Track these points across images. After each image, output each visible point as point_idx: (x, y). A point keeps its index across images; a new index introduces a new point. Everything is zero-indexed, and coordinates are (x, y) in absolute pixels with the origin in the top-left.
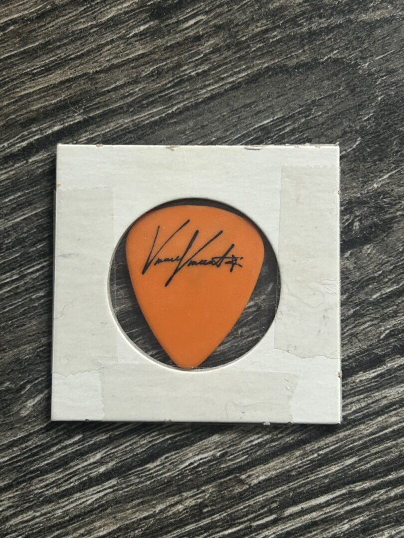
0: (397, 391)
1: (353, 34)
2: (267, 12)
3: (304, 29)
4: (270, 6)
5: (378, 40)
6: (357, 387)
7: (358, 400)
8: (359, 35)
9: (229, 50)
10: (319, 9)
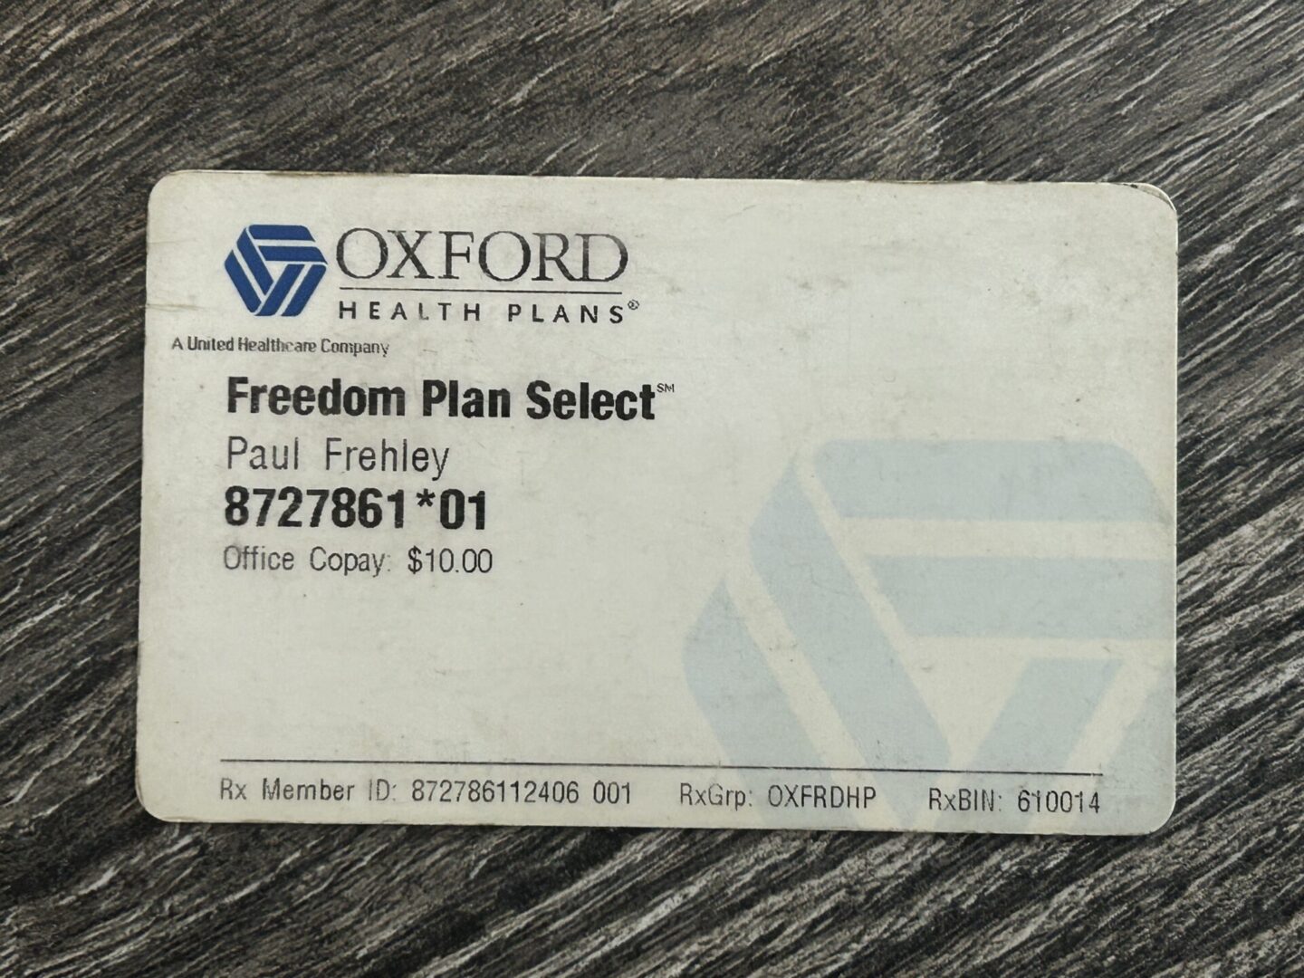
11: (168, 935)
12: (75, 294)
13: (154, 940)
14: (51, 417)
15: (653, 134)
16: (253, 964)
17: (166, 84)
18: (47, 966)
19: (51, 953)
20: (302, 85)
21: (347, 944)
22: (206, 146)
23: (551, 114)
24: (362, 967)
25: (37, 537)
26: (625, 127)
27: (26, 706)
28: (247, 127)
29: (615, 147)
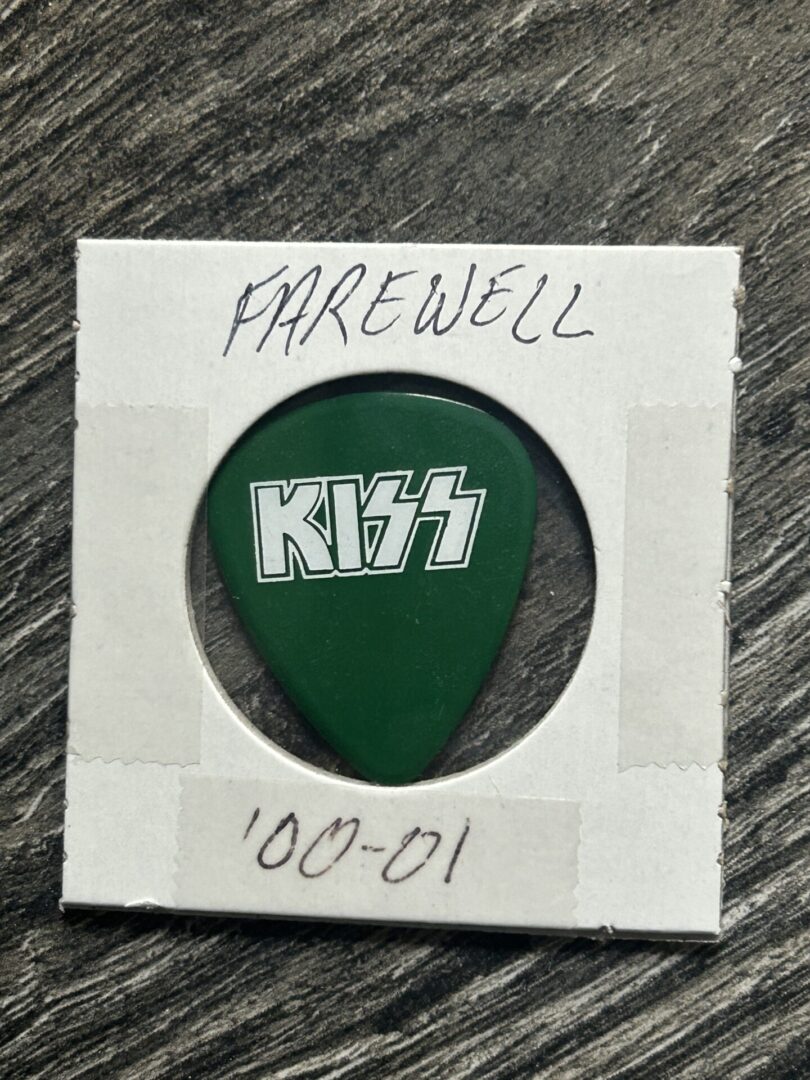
0: (569, 1009)
1: (331, 176)
2: (120, 159)
3: (216, 186)
4: (126, 142)
5: (392, 182)
6: (476, 1014)
7: (483, 1044)
8: (345, 176)
9: (51, 267)
10: (241, 130)
11: (191, 957)
12: (54, 273)
13: (177, 963)
14: (37, 409)
15: (677, 47)
16: (284, 986)
17: (136, 36)
18: (69, 991)
19: (71, 978)
20: (283, 23)
21: (381, 963)
22: (182, 101)
23: (560, 35)
24: (400, 986)
25: (30, 537)
26: (645, 42)
27: (30, 718)
28: (225, 77)
29: (633, 65)
